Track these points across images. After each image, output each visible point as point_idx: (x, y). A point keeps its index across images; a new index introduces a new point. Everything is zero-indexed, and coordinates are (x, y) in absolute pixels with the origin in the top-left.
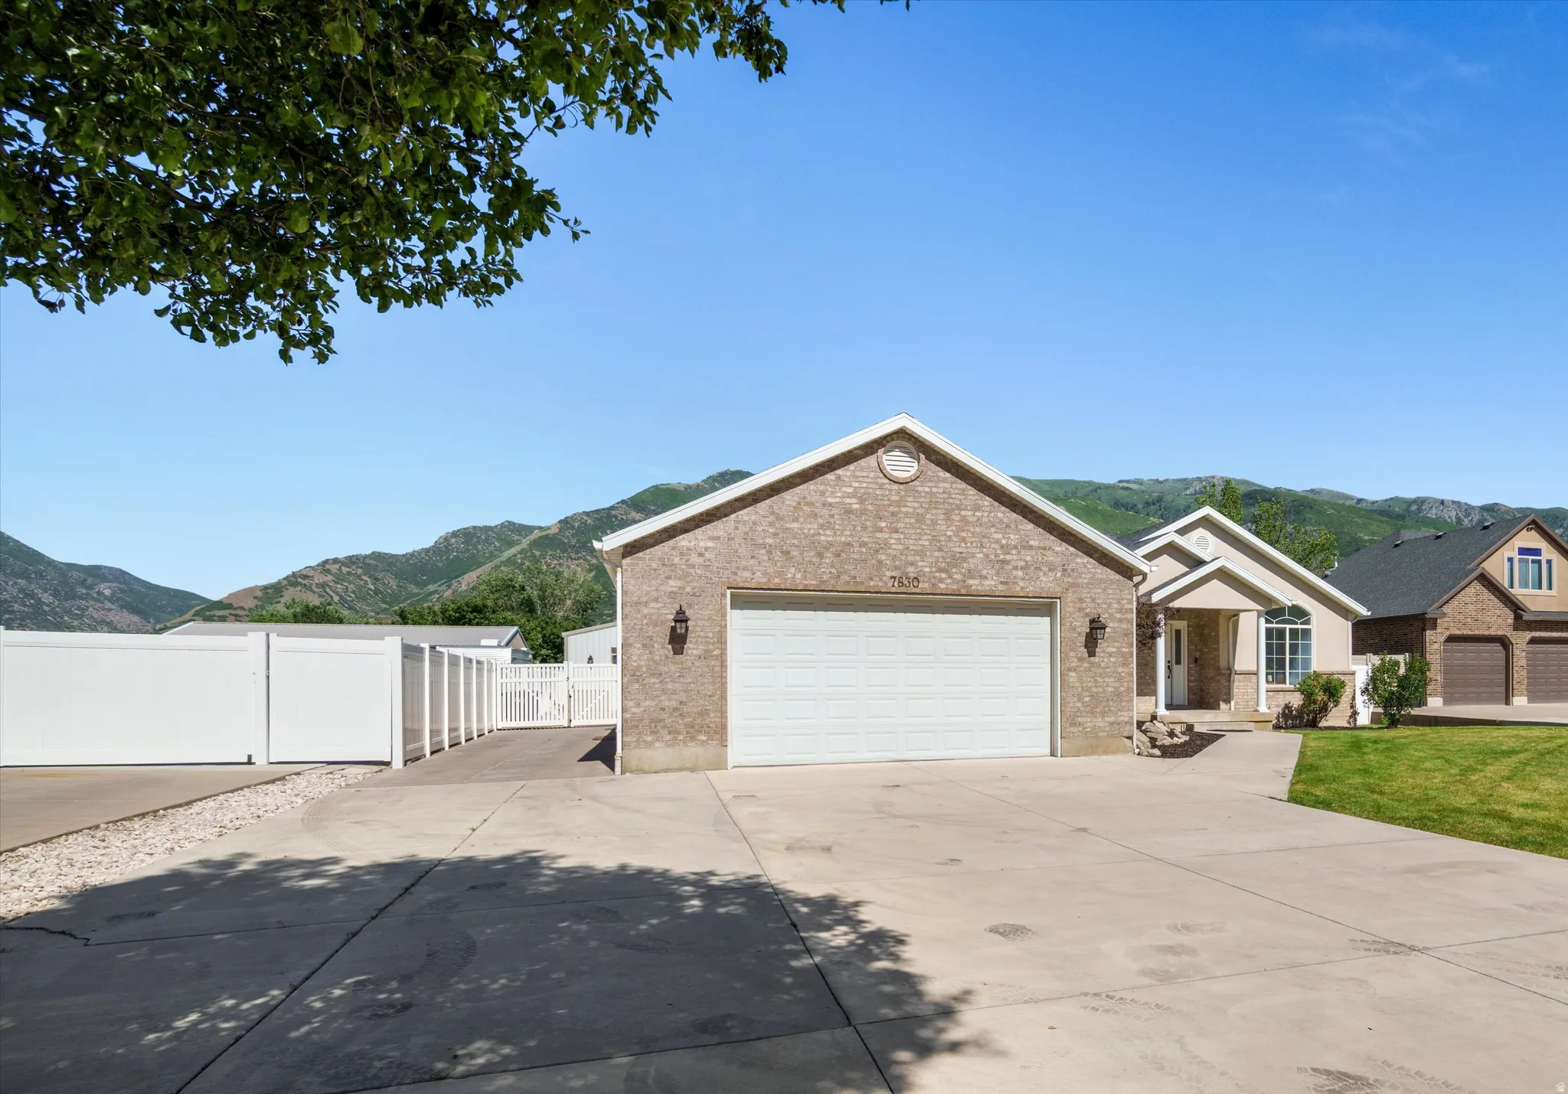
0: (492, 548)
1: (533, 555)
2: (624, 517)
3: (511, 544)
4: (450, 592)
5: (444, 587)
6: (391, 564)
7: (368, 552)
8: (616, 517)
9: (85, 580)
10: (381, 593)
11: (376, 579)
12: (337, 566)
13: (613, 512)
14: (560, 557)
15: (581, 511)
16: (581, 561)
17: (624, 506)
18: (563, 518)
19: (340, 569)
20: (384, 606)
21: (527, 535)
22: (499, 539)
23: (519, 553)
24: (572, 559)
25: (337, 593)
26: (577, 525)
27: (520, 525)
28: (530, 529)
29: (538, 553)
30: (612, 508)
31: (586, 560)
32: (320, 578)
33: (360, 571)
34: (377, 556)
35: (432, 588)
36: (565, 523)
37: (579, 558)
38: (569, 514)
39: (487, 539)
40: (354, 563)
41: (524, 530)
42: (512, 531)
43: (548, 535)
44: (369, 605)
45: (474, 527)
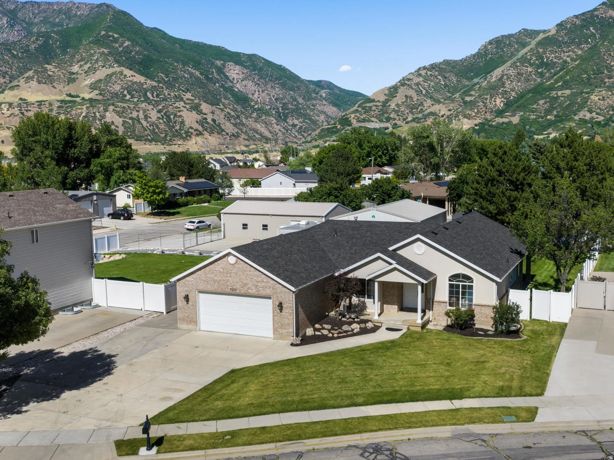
0: (512, 50)
1: (538, 51)
2: (604, 16)
3: (524, 45)
4: (486, 82)
5: (482, 80)
6: (454, 67)
7: (441, 60)
8: (597, 16)
9: (315, 89)
10: (448, 86)
11: (446, 78)
12: (425, 71)
13: (596, 13)
14: (556, 52)
15: (572, 16)
16: (571, 53)
17: (604, 7)
18: (559, 22)
19: (426, 73)
20: (449, 95)
21: (535, 38)
22: (517, 43)
23: (529, 51)
24: (564, 52)
25: (424, 88)
26: (568, 26)
27: (531, 30)
28: (537, 33)
29: (541, 50)
30: (596, 9)
31: (574, 52)
32: (416, 80)
33: (437, 73)
34: (447, 62)
35: (475, 80)
36: (560, 26)
37: (569, 52)
38: (564, 19)
39: (510, 43)
40: (434, 68)
41: (533, 33)
42: (526, 36)
43: (548, 36)
44: (441, 94)
45: (502, 36)
